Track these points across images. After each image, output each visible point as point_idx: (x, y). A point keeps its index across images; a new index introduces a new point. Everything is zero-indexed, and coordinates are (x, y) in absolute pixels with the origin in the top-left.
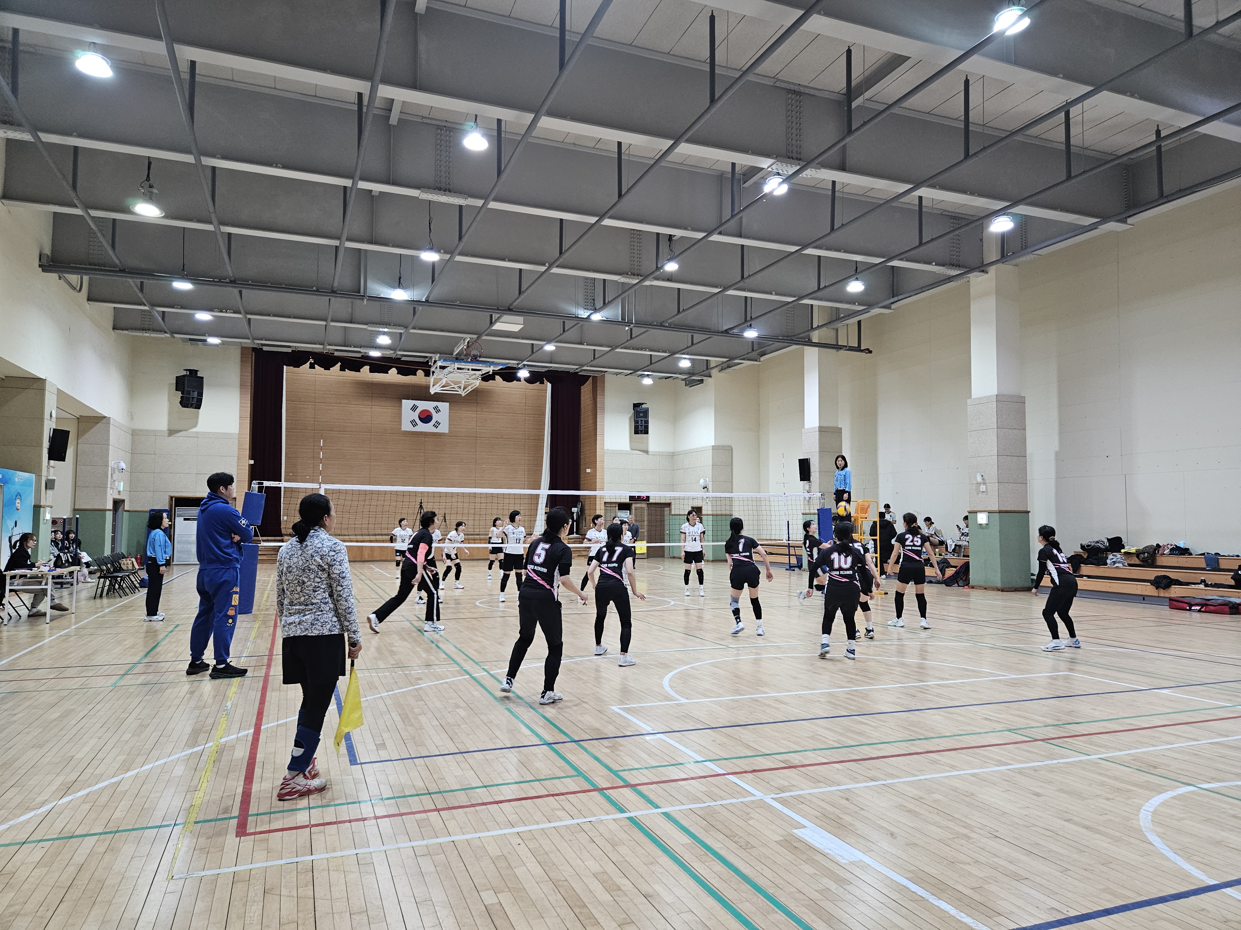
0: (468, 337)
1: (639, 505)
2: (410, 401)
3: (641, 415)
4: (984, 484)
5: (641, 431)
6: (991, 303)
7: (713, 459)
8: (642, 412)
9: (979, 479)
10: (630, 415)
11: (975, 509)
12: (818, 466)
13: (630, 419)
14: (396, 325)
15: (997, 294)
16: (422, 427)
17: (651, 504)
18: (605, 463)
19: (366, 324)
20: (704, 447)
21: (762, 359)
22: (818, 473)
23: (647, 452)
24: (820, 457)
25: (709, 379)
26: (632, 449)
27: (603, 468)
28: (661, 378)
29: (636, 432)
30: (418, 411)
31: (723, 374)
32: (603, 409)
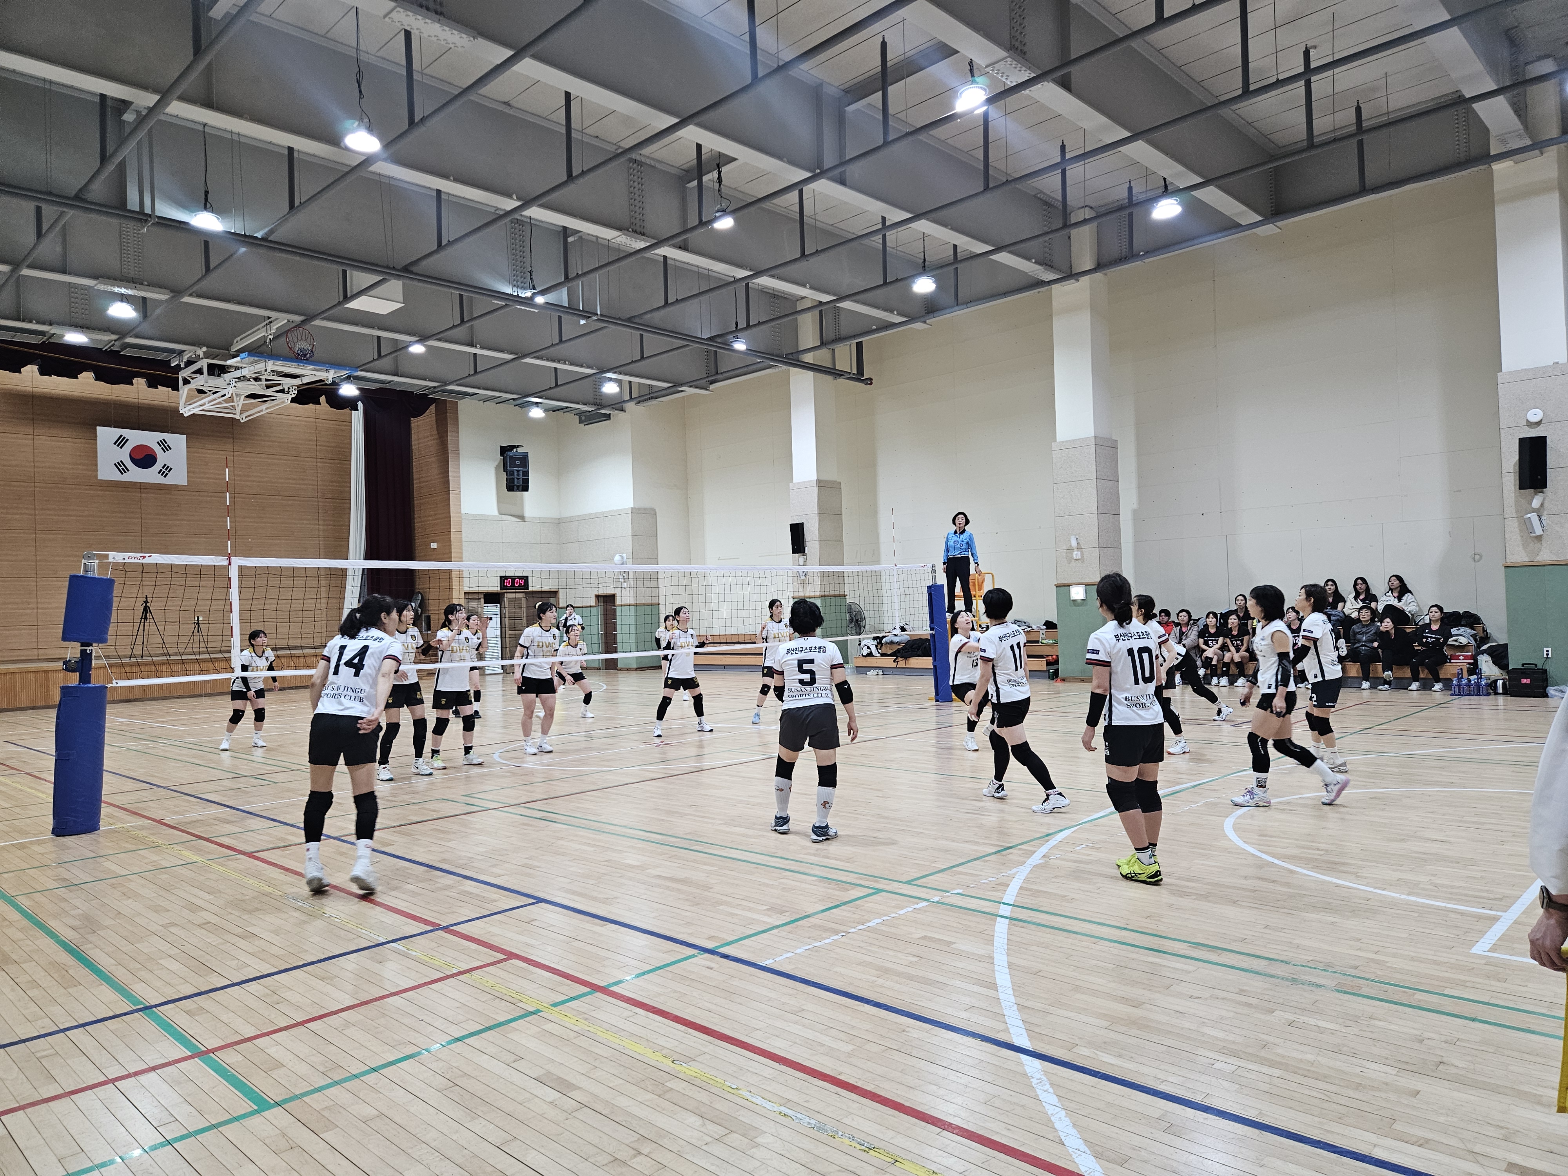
0: (281, 320)
1: (512, 596)
2: (112, 429)
3: (518, 462)
4: (1078, 549)
5: (518, 487)
6: (1084, 320)
7: (633, 528)
8: (518, 459)
9: (1074, 544)
10: (496, 463)
11: (1066, 582)
12: (817, 532)
13: (497, 468)
14: (154, 285)
15: (1091, 309)
16: (136, 474)
17: (533, 592)
18: (464, 535)
19: (96, 277)
20: (616, 511)
21: (712, 387)
22: (817, 543)
23: (522, 518)
24: (820, 521)
25: (621, 414)
26: (501, 514)
27: (460, 541)
28: (556, 410)
29: (510, 488)
30: (128, 447)
31: (640, 408)
32: (457, 452)
